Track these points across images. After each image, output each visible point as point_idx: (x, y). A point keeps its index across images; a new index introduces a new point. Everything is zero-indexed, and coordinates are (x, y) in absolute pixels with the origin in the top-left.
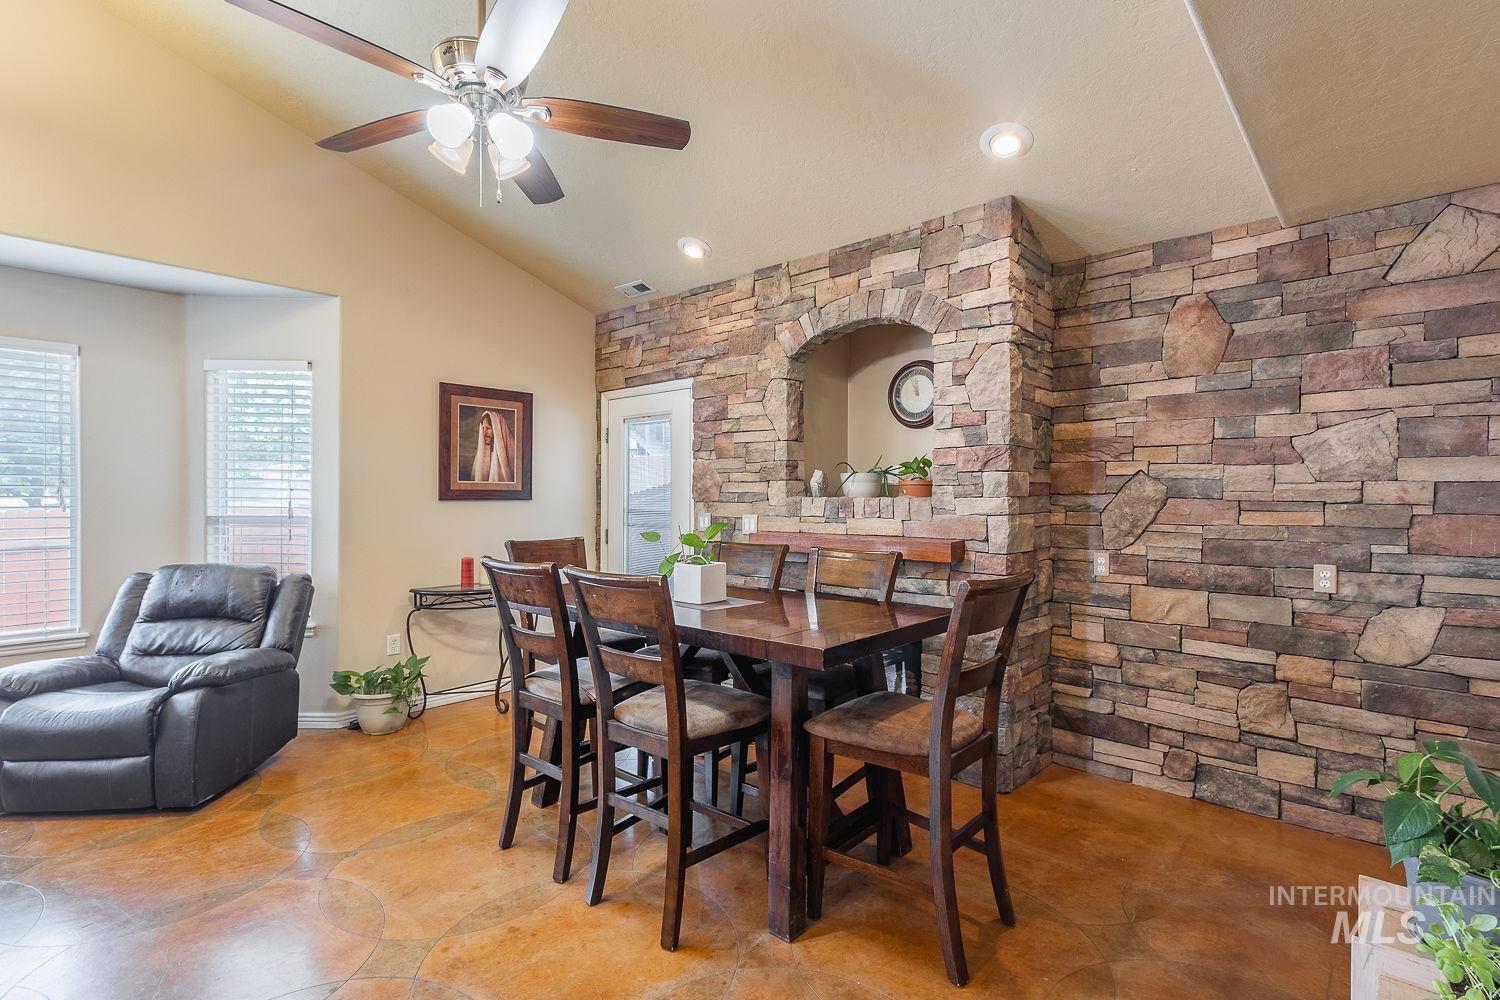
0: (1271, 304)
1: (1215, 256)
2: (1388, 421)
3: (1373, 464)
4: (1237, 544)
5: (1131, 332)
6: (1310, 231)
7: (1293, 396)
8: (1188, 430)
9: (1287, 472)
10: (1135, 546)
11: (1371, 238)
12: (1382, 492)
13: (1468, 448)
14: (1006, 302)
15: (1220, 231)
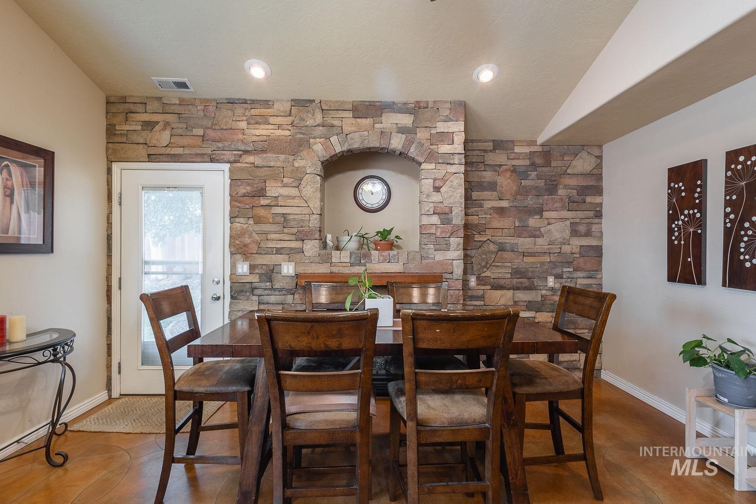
0: (534, 174)
1: (515, 151)
2: (568, 223)
3: (564, 239)
4: (523, 270)
5: (484, 178)
6: (546, 148)
7: (540, 212)
8: (506, 223)
9: (540, 241)
10: (487, 272)
11: (562, 156)
12: (566, 249)
13: (588, 234)
14: (462, 154)
15: (516, 141)
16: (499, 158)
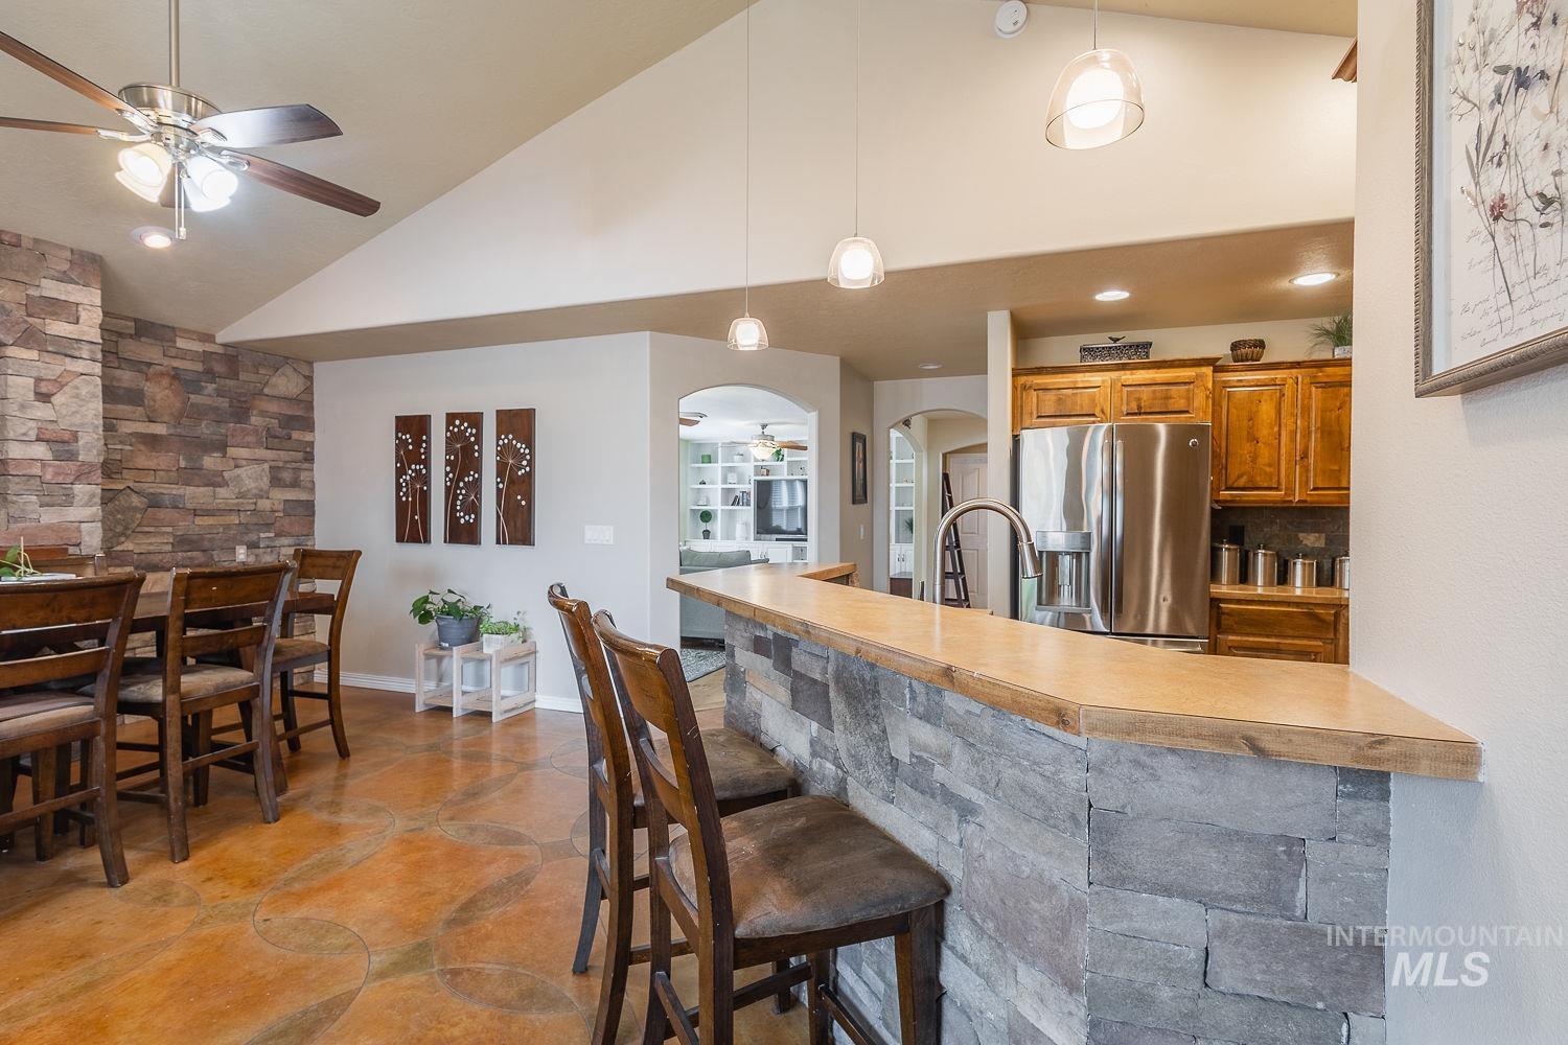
0: (211, 387)
1: (178, 345)
2: (266, 466)
3: (261, 490)
4: (195, 537)
6: (230, 351)
7: (222, 447)
8: (162, 460)
9: (222, 492)
10: (126, 544)
11: (256, 367)
12: (264, 504)
13: (295, 484)
14: (99, 344)
15: (181, 330)
16: (150, 352)
